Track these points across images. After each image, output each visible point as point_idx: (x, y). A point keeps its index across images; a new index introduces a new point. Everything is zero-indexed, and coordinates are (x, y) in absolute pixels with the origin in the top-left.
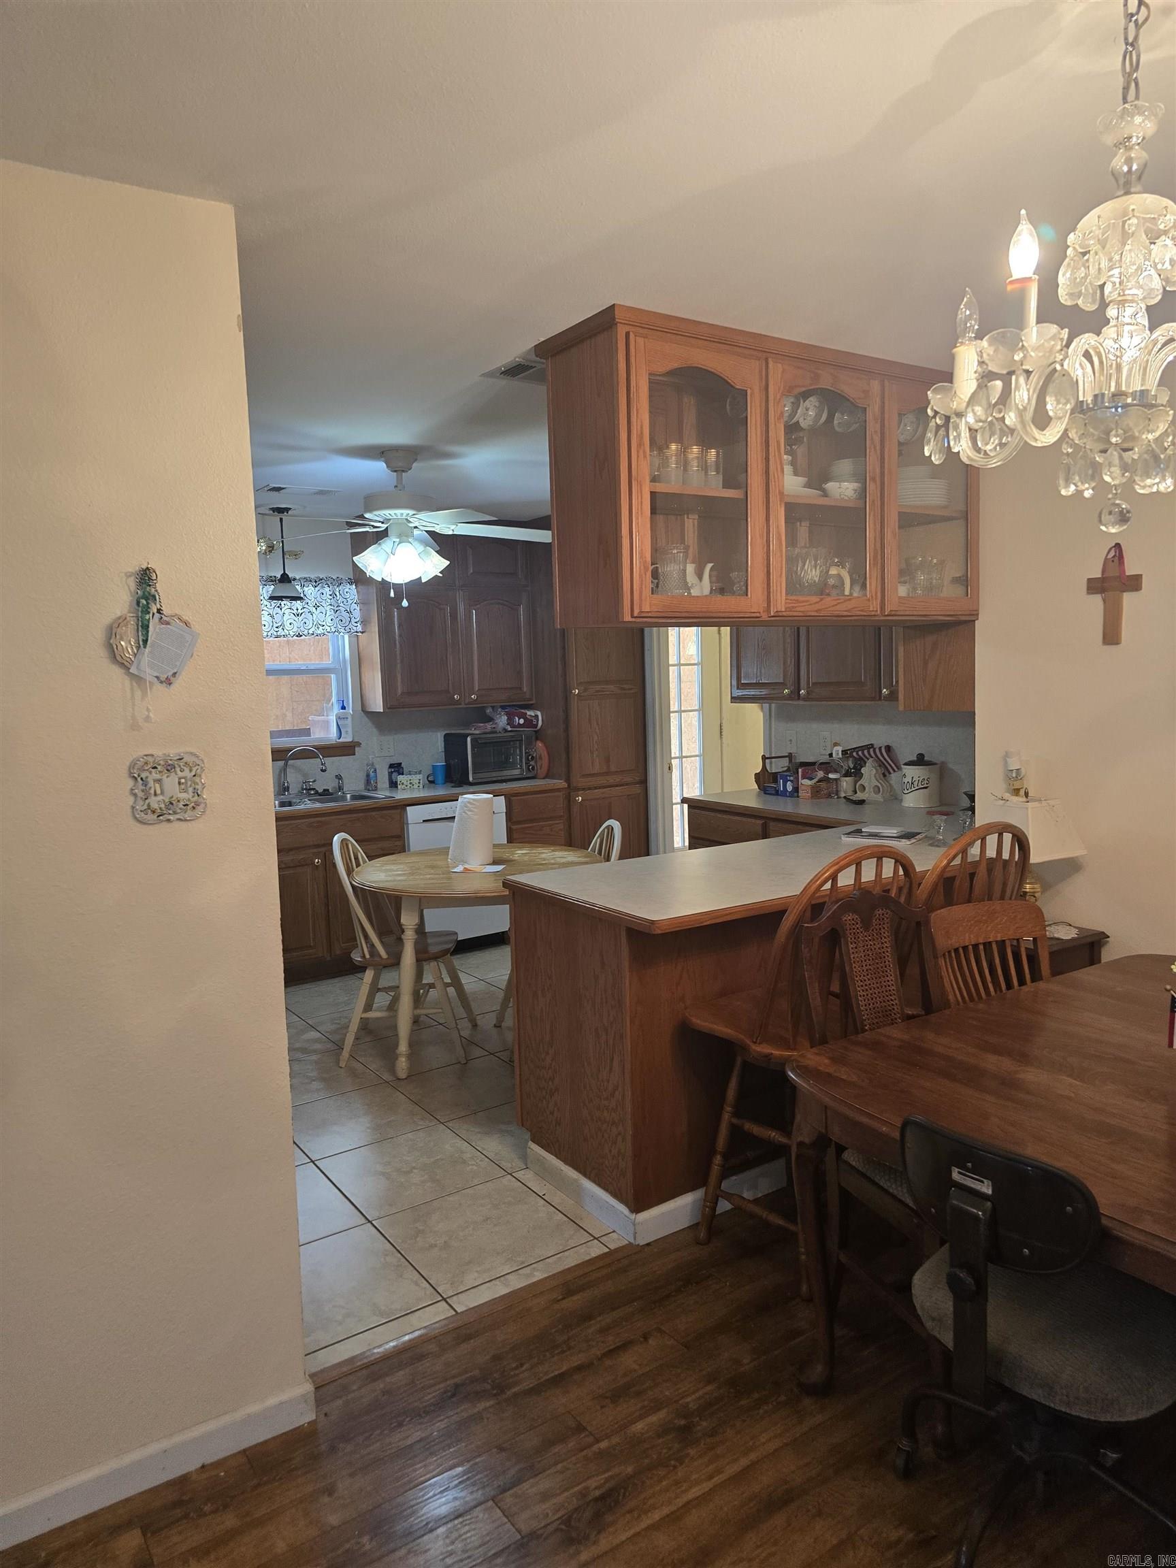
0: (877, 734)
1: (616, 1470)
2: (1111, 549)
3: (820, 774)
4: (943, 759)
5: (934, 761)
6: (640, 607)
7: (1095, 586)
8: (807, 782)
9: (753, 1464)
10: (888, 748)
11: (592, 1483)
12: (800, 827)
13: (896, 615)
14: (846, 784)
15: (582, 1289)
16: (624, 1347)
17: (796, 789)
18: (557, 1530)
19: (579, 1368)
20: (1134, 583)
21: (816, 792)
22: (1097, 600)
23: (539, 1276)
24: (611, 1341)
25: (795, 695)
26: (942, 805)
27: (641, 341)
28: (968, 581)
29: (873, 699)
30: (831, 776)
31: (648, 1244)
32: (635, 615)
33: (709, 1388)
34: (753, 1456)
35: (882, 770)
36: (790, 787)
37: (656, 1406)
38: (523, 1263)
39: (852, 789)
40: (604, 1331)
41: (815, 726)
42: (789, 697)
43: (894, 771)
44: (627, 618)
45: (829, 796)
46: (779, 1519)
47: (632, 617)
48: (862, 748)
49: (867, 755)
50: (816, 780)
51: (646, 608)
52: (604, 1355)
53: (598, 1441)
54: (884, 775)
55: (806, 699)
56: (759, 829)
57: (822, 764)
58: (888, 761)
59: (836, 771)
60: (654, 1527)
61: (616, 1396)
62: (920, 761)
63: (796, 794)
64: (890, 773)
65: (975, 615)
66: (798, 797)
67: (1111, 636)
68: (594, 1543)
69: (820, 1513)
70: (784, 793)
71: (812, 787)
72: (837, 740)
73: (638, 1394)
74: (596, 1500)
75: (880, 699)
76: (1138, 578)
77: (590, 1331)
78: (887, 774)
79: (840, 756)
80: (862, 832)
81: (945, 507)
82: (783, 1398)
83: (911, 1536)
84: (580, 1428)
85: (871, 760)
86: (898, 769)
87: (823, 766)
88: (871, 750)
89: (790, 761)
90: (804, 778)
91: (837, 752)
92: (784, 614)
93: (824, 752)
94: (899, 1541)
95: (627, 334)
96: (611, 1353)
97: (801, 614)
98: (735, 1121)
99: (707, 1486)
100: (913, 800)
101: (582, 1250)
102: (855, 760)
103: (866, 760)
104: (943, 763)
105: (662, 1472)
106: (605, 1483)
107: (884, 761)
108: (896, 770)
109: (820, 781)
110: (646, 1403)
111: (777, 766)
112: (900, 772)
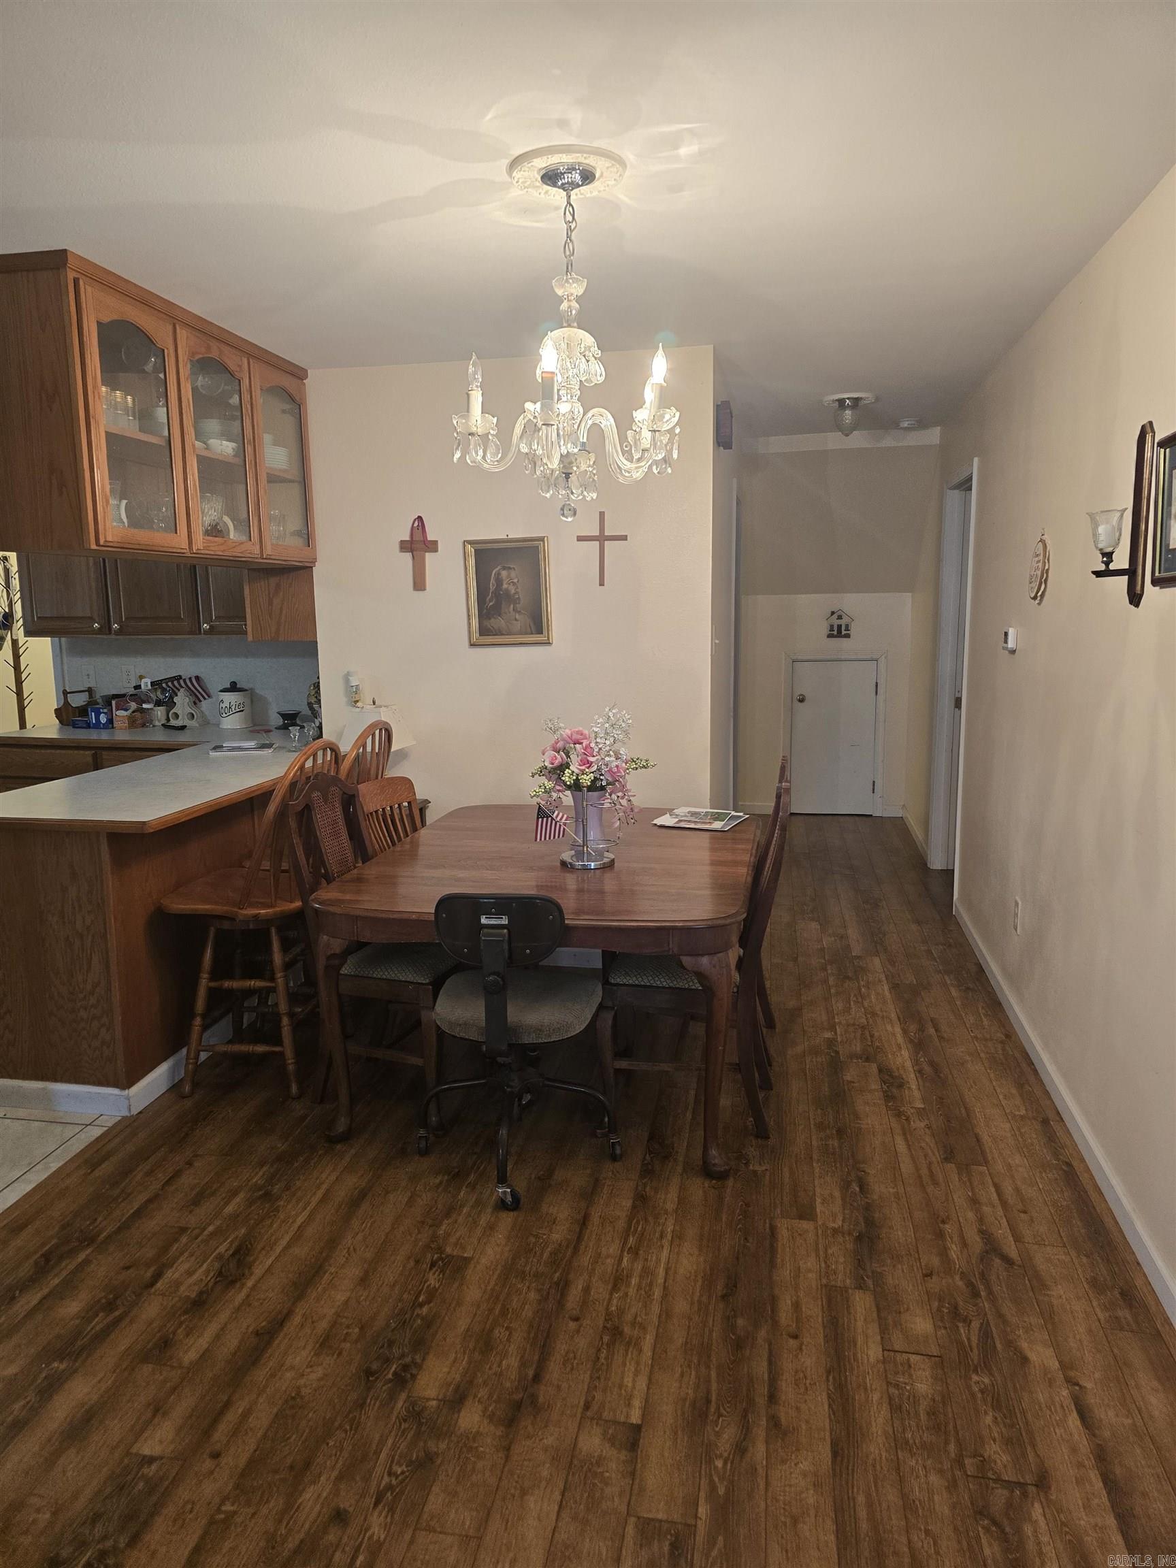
0: (185, 666)
1: (232, 1237)
2: (415, 520)
3: (133, 705)
4: (251, 686)
5: (246, 688)
6: (105, 538)
7: (405, 546)
8: (121, 713)
9: (328, 1191)
10: (197, 678)
11: (222, 1249)
12: (137, 753)
13: (270, 559)
14: (160, 712)
15: (105, 1158)
16: (177, 1174)
17: (110, 721)
18: (216, 1283)
19: (150, 1201)
20: (433, 547)
21: (132, 723)
22: (408, 556)
23: (54, 1166)
24: (162, 1177)
25: (106, 629)
26: (254, 725)
27: (89, 289)
28: (308, 536)
29: (191, 633)
30: (145, 706)
31: (141, 1112)
32: (102, 542)
33: (265, 1169)
34: (325, 1187)
35: (193, 699)
36: (103, 719)
37: (234, 1193)
38: (30, 1164)
39: (165, 717)
40: (149, 1173)
41: (115, 660)
42: (100, 631)
43: (205, 699)
44: (94, 547)
45: (143, 725)
46: (365, 1206)
47: (98, 544)
48: (172, 679)
49: (178, 686)
50: (130, 711)
51: (110, 538)
52: (163, 1186)
53: (204, 1229)
54: (195, 703)
55: (120, 632)
56: (90, 759)
57: (131, 695)
58: (198, 690)
59: (149, 702)
60: (288, 1246)
61: (196, 1202)
62: (233, 688)
63: (110, 726)
64: (200, 701)
65: (314, 561)
66: (113, 728)
67: (419, 584)
68: (251, 1275)
69: (387, 1192)
70: (98, 725)
71: (129, 718)
72: (142, 672)
73: (213, 1194)
74: (233, 1255)
75: (200, 633)
76: (435, 543)
77: (139, 1177)
78: (197, 701)
79: (150, 687)
80: (222, 747)
81: (285, 471)
82: (320, 1152)
83: (446, 1177)
84: (183, 1230)
85: (182, 690)
86: (209, 697)
87: (133, 697)
88: (182, 682)
89: (91, 696)
90: (117, 709)
91: (146, 684)
92: (202, 552)
93: (128, 685)
94: (441, 1183)
95: (76, 281)
96: (168, 1182)
97: (212, 553)
98: (212, 984)
99: (306, 1213)
100: (231, 722)
101: (82, 1135)
102: (166, 690)
103: (177, 691)
104: (251, 689)
105: (268, 1222)
106: (231, 1245)
107: (194, 689)
108: (206, 697)
109: (133, 712)
110: (224, 1195)
111: (78, 701)
112: (210, 700)
